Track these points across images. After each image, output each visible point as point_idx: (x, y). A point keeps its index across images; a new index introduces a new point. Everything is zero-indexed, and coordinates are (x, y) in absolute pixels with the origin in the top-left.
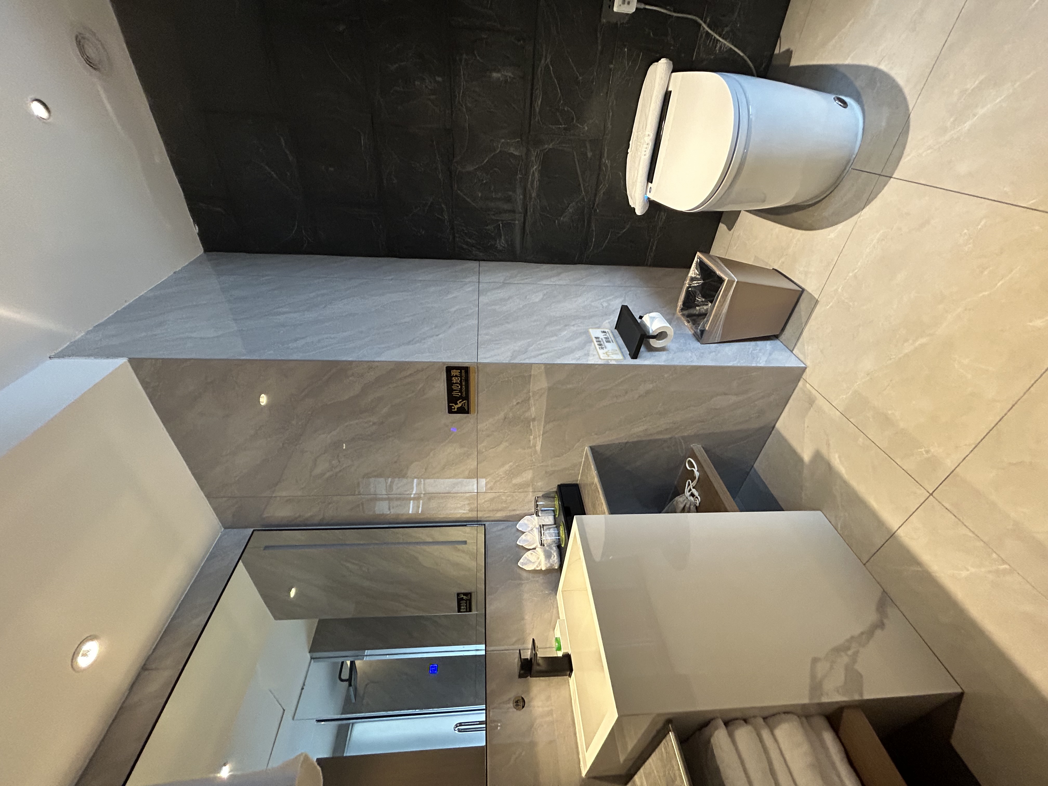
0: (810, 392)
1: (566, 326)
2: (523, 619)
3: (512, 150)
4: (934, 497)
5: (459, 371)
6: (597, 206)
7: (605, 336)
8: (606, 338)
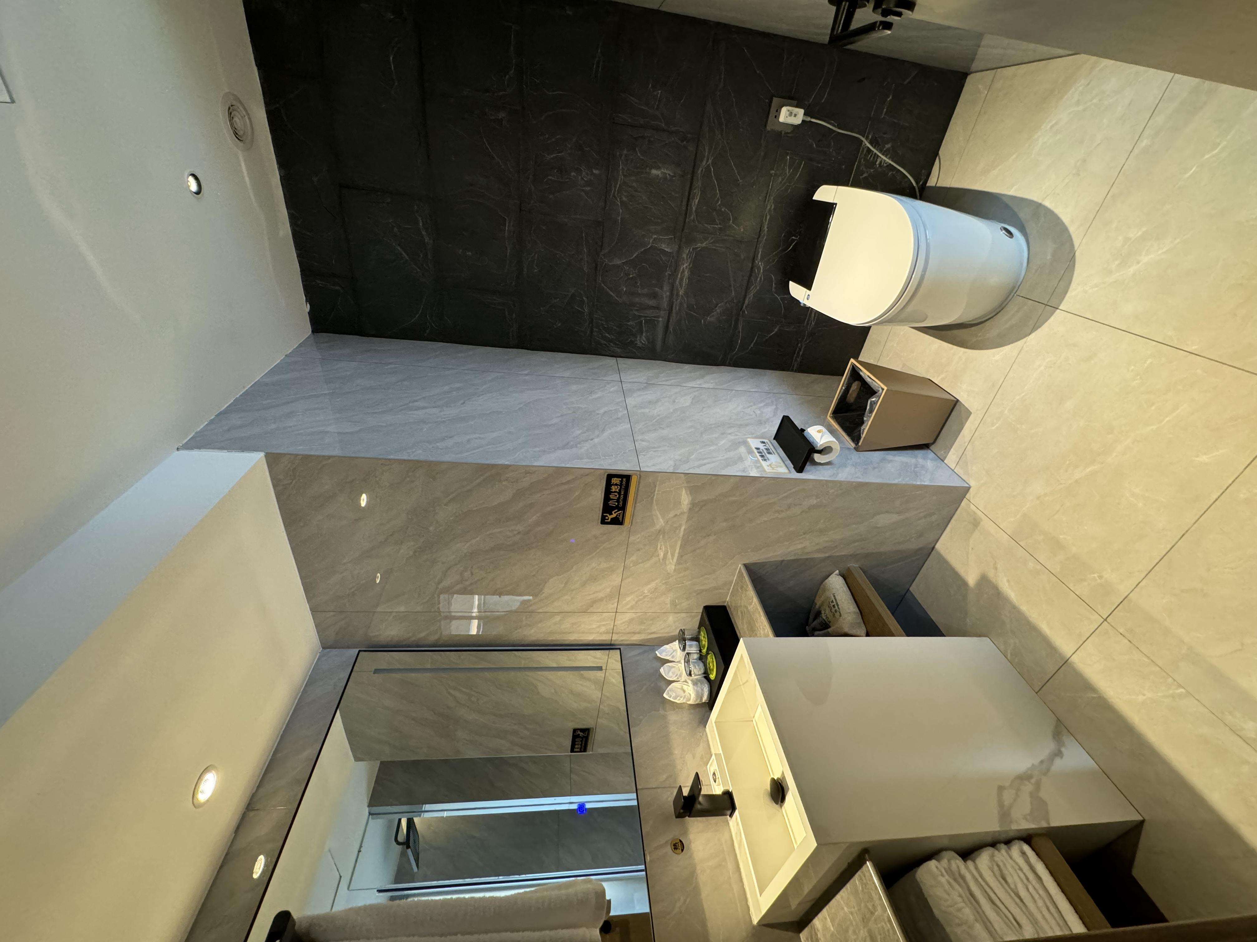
0: (975, 513)
1: (723, 434)
2: (671, 753)
3: (664, 246)
4: (1108, 623)
5: (620, 479)
6: (746, 307)
7: (765, 447)
8: (767, 449)
